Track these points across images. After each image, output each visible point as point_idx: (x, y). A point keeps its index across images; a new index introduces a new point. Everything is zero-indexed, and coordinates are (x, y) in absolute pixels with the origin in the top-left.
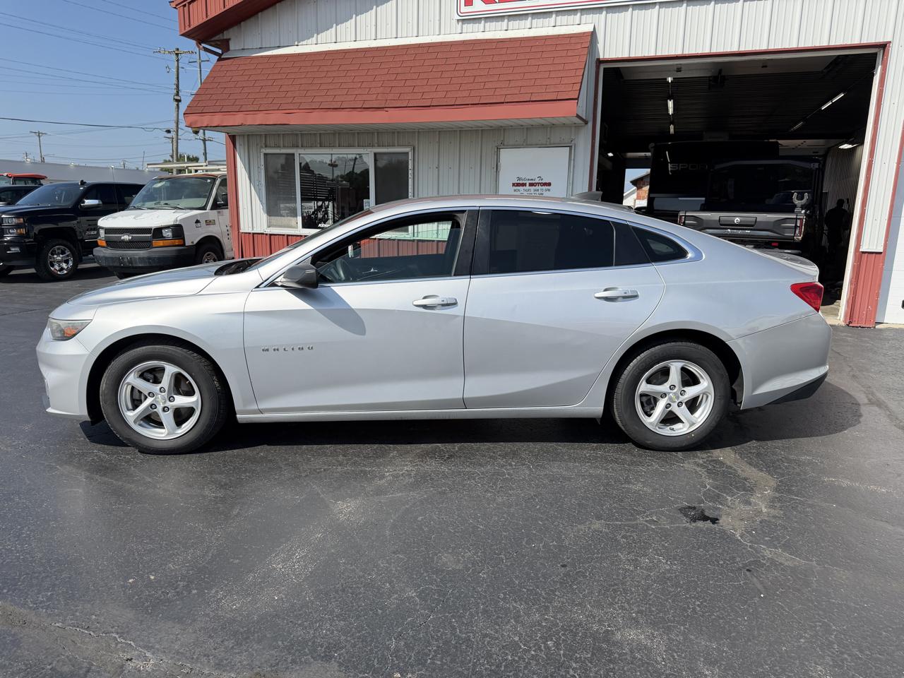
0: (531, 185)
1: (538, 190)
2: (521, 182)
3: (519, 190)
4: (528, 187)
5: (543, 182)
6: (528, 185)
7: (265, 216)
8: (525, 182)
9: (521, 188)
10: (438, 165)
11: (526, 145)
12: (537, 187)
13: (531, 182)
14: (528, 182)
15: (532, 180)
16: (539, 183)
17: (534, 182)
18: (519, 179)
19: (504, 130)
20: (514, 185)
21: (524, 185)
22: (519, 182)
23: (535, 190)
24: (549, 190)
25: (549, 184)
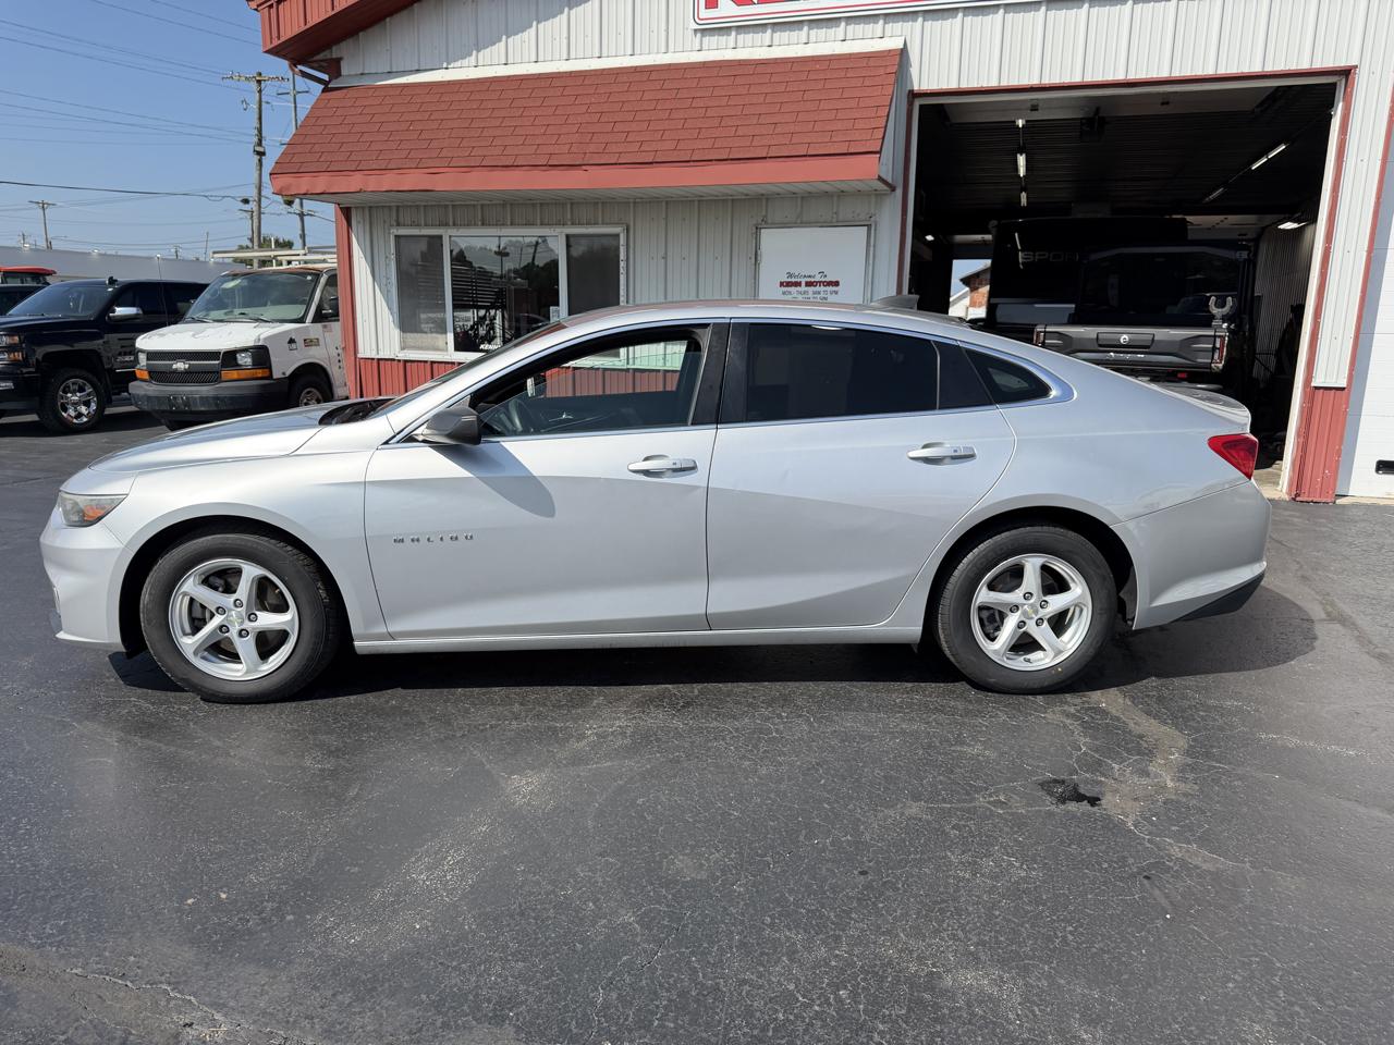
0: (809, 284)
1: (819, 293)
2: (793, 280)
3: (790, 293)
4: (803, 288)
5: (828, 279)
6: (803, 284)
7: (396, 332)
8: (799, 280)
9: (793, 289)
10: (666, 254)
11: (801, 222)
12: (817, 288)
13: (809, 280)
14: (803, 281)
15: (810, 276)
16: (820, 282)
17: (813, 280)
18: (790, 275)
19: (767, 199)
20: (782, 284)
21: (798, 284)
22: (789, 280)
23: (814, 293)
24: (836, 293)
25: (836, 284)
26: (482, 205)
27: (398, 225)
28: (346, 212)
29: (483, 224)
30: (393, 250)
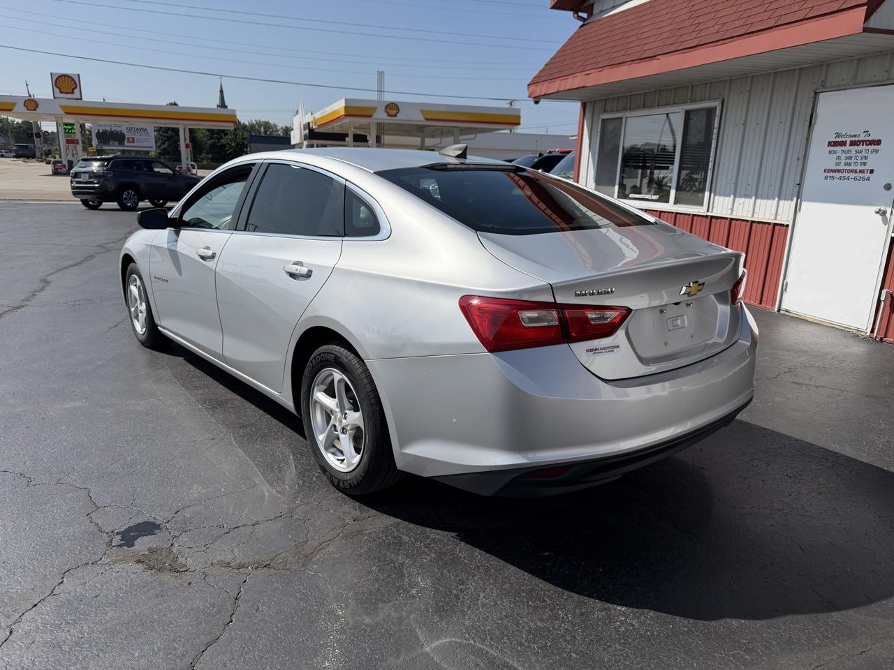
0: (853, 143)
1: (861, 152)
2: (840, 139)
3: (835, 152)
4: (848, 147)
5: (870, 138)
6: (848, 143)
7: (594, 185)
8: (844, 139)
9: (838, 149)
10: (746, 121)
11: (856, 84)
12: (860, 147)
13: (853, 139)
14: (848, 140)
15: (855, 136)
16: (863, 141)
17: (857, 139)
18: (838, 135)
19: (828, 65)
20: (830, 144)
21: (843, 144)
22: (837, 140)
23: (856, 152)
24: (877, 151)
25: (878, 142)
26: (645, 94)
27: (605, 112)
28: (584, 106)
29: (644, 108)
30: (599, 130)
